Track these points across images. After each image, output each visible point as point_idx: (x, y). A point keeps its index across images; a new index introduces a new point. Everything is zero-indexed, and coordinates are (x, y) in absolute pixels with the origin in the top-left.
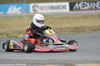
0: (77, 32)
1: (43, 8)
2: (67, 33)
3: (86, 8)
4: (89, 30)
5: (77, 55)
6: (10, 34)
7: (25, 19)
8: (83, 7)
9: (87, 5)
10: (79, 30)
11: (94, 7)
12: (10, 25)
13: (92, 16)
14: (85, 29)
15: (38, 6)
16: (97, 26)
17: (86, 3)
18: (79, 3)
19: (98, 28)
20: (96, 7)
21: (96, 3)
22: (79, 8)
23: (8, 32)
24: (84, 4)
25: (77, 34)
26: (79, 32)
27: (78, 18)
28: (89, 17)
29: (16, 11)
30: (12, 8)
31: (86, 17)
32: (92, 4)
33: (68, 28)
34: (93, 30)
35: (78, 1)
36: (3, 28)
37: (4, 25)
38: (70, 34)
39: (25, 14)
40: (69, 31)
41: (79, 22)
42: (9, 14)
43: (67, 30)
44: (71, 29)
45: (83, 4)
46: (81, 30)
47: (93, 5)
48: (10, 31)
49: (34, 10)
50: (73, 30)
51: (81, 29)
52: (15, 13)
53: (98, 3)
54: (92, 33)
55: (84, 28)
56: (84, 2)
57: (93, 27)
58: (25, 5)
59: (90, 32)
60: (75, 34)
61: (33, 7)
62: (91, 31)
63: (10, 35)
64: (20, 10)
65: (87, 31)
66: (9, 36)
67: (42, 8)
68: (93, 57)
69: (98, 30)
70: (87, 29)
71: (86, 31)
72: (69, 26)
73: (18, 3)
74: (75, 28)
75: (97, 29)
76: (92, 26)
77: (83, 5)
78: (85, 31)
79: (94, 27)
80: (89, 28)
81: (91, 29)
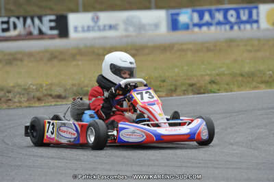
3: (12, 33)
9: (15, 27)
11: (36, 32)
13: (30, 55)
14: (10, 95)
16: (46, 85)
17: (12, 20)
19: (49, 92)
20: (41, 32)
21: (40, 19)
24: (7, 22)
28: (21, 60)
31: (12, 59)
32: (29, 21)
34: (34, 98)
45: (3, 23)
47: (33, 26)
53: (46, 19)
54: (33, 107)
55: (9, 92)
56: (9, 18)
57: (34, 87)
59: (26, 104)
62: (28, 100)
65: (16, 100)
69: (50, 98)
70: (18, 96)
71: (15, 102)
75: (45, 96)
76: (31, 86)
77: (5, 26)
78: (10, 100)
79: (37, 90)
80: (23, 92)
81: (28, 94)
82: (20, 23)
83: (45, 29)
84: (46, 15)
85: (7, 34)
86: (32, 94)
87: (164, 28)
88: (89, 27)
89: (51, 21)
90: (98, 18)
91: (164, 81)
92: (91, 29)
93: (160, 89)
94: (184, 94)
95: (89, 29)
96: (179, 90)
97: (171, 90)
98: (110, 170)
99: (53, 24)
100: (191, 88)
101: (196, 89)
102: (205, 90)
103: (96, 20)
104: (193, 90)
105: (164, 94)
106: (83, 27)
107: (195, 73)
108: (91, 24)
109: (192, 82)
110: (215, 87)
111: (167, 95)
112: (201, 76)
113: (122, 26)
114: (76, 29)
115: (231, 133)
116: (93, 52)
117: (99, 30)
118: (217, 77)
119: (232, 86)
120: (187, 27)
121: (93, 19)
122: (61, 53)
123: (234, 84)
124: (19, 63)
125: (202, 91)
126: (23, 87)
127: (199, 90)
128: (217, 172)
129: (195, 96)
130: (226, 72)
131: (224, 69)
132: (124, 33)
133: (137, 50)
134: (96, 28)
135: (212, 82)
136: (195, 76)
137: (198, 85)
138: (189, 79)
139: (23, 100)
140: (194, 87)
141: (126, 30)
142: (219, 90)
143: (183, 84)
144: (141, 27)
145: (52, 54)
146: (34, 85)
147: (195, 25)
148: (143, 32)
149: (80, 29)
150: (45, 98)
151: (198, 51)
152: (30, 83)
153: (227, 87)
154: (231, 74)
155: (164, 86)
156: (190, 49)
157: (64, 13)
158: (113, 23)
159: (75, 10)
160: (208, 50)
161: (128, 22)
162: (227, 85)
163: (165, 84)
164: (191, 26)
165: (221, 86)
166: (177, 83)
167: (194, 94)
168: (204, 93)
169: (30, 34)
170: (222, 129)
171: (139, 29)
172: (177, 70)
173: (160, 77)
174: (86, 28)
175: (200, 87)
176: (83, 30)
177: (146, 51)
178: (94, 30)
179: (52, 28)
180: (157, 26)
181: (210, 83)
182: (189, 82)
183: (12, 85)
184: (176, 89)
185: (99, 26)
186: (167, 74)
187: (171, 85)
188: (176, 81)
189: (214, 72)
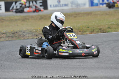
0: (15, 38)
2: (2, 39)
4: (30, 35)
5: (16, 69)
10: (17, 35)
13: (32, 17)
14: (25, 34)
18: (16, 3)
21: (36, 2)
25: (15, 40)
26: (17, 38)
27: (16, 20)
28: (28, 19)
32: (31, 3)
33: (4, 33)
34: (34, 35)
35: (15, 1)
38: (7, 40)
40: (6, 37)
41: (17, 25)
43: (3, 36)
44: (7, 34)
46: (20, 36)
50: (10, 36)
51: (20, 33)
53: (38, 2)
57: (34, 31)
59: (31, 38)
60: (13, 40)
62: (32, 36)
65: (27, 36)
68: (37, 71)
69: (41, 35)
70: (28, 34)
71: (26, 37)
72: (5, 31)
74: (13, 33)
75: (39, 34)
78: (24, 36)
79: (36, 32)
80: (30, 32)
81: (32, 33)
82: (27, 4)
84: (38, 0)
86: (34, 33)
87: (87, 5)
88: (56, 5)
89: (40, 3)
90: (60, 1)
91: (89, 27)
92: (57, 6)
93: (87, 31)
94: (97, 33)
95: (56, 6)
96: (95, 31)
97: (91, 31)
98: (67, 65)
99: (41, 4)
100: (100, 30)
101: (102, 31)
102: (106, 31)
103: (59, 2)
104: (101, 31)
105: (88, 33)
106: (54, 5)
107: (101, 24)
108: (57, 4)
109: (100, 28)
110: (110, 30)
111: (90, 34)
112: (104, 25)
113: (70, 5)
114: (51, 6)
115: (117, 49)
117: (61, 6)
118: (111, 26)
119: (117, 29)
120: (97, 5)
121: (58, 2)
122: (45, 16)
123: (118, 29)
124: (27, 20)
125: (105, 31)
126: (30, 30)
127: (103, 31)
128: (112, 65)
129: (102, 34)
130: (114, 24)
131: (114, 22)
132: (71, 8)
133: (77, 15)
134: (59, 6)
135: (109, 28)
136: (102, 25)
137: (103, 29)
138: (99, 27)
139: (30, 36)
140: (101, 30)
141: (72, 6)
142: (112, 31)
143: (96, 29)
144: (78, 5)
145: (41, 17)
146: (34, 30)
147: (101, 4)
148: (79, 7)
149: (52, 6)
150: (39, 35)
151: (102, 15)
152: (33, 29)
153: (115, 30)
154: (116, 24)
155: (88, 30)
156: (99, 14)
158: (66, 3)
160: (107, 14)
161: (72, 3)
162: (115, 29)
163: (89, 29)
164: (99, 4)
165: (113, 29)
166: (94, 28)
167: (101, 33)
168: (105, 32)
170: (113, 47)
172: (93, 23)
173: (87, 26)
174: (55, 6)
175: (104, 30)
177: (80, 15)
178: (58, 6)
179: (41, 6)
180: (84, 4)
181: (108, 28)
182: (99, 28)
183: (25, 30)
184: (93, 31)
185: (60, 5)
186: (89, 25)
187: (91, 29)
188: (93, 27)
189: (109, 24)
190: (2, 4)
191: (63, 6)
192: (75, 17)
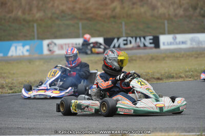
1: (64, 47)
3: (129, 46)
6: (15, 86)
7: (37, 63)
8: (125, 44)
9: (131, 42)
11: (142, 45)
12: (14, 74)
13: (140, 58)
15: (55, 44)
17: (129, 39)
18: (118, 39)
20: (145, 46)
21: (144, 38)
22: (119, 46)
23: (11, 84)
24: (126, 40)
28: (135, 60)
29: (23, 52)
30: (16, 47)
31: (130, 60)
32: (138, 39)
35: (117, 36)
36: (4, 78)
37: (4, 73)
39: (36, 56)
42: (12, 56)
45: (124, 40)
47: (141, 42)
48: (14, 82)
49: (50, 51)
52: (21, 54)
53: (148, 38)
56: (127, 37)
58: (36, 42)
61: (48, 45)
63: (15, 89)
64: (27, 51)
66: (13, 90)
67: (61, 47)
73: (25, 40)
77: (125, 42)
82: (133, 40)
83: (147, 43)
84: (147, 36)
85: (126, 47)
89: (150, 39)
90: (176, 38)
95: (171, 44)
99: (151, 41)
103: (175, 38)
113: (189, 42)
114: (164, 44)
116: (174, 56)
117: (177, 44)
121: (173, 38)
132: (190, 46)
133: (198, 55)
141: (191, 44)
148: (200, 45)
149: (166, 43)
157: (157, 35)
158: (184, 40)
159: (164, 33)
161: (192, 40)
169: (139, 46)
171: (199, 43)
176: (168, 44)
177: (203, 55)
179: (151, 43)
190: (101, 40)
191: (179, 43)
192: (197, 58)
